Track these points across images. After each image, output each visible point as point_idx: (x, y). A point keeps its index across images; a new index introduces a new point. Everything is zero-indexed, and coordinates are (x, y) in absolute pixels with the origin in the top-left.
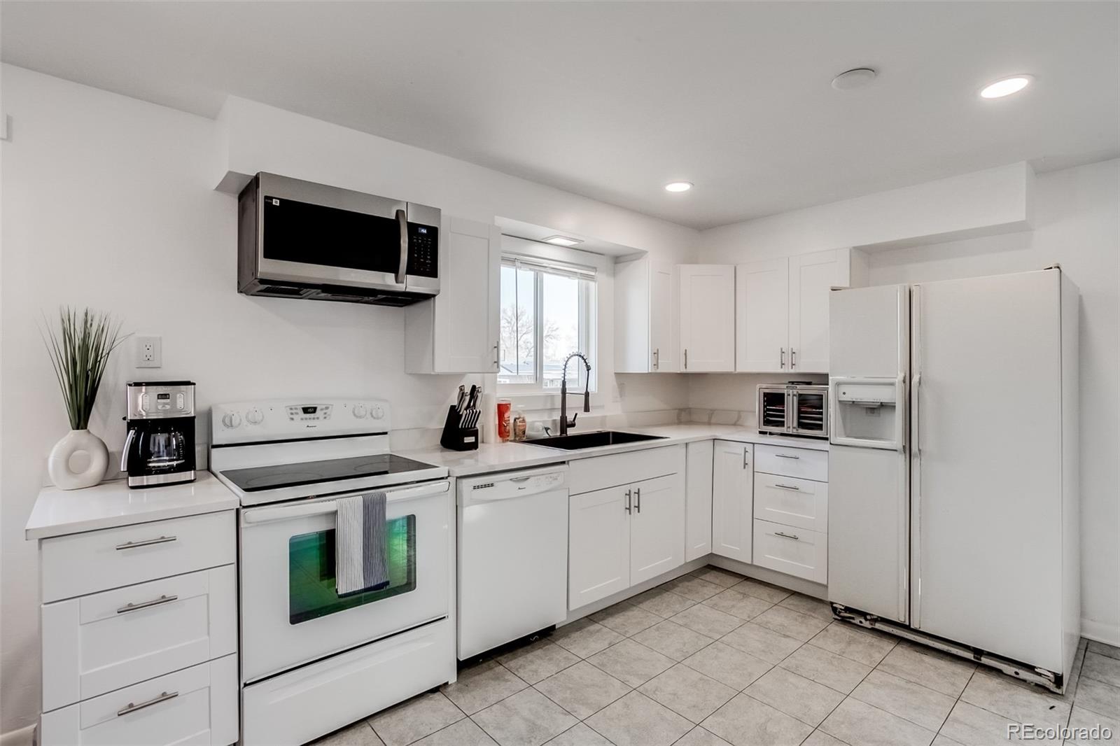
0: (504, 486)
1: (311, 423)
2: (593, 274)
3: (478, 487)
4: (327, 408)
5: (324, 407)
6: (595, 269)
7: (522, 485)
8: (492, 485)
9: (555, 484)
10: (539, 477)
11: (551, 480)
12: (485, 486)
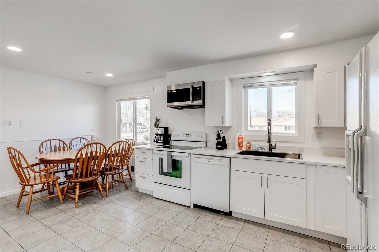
0: (203, 159)
1: (187, 137)
2: (295, 82)
3: (196, 158)
4: (191, 134)
5: (190, 134)
6: (297, 79)
7: (209, 160)
8: (200, 158)
9: (222, 163)
10: (216, 160)
11: (220, 162)
12: (197, 158)
